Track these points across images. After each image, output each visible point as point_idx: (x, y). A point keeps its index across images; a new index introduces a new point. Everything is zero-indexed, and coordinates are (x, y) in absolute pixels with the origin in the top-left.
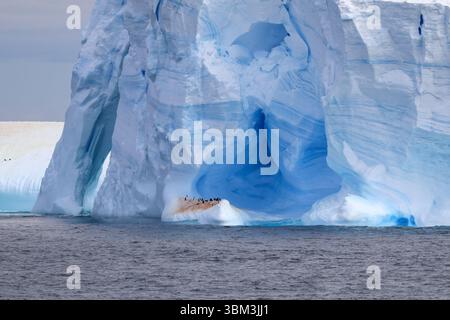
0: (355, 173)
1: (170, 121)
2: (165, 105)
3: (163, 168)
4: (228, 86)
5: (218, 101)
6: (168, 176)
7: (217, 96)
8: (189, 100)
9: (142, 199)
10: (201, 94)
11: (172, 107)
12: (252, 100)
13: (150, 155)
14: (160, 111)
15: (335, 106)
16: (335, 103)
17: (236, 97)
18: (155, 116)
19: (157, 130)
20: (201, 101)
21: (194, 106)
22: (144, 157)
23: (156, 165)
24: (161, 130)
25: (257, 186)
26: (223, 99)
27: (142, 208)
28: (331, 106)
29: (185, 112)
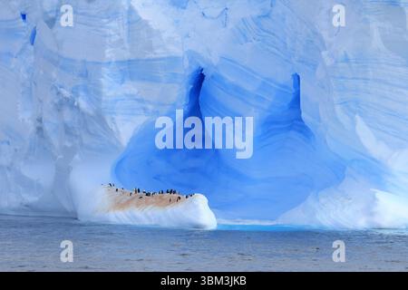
0: (373, 159)
1: (81, 82)
2: (72, 60)
3: (69, 144)
4: (165, 36)
5: (152, 56)
6: (77, 157)
7: (151, 48)
8: (109, 54)
9: (30, 185)
10: (127, 46)
11: (84, 62)
12: (192, 56)
13: (47, 128)
14: (62, 68)
15: (345, 64)
16: (347, 60)
17: (176, 51)
18: (54, 75)
19: (59, 93)
20: (127, 55)
21: (116, 62)
22: (32, 129)
23: (55, 140)
24: (66, 93)
25: (182, 171)
26: (160, 53)
27: (31, 198)
28: (341, 65)
29: (105, 70)
